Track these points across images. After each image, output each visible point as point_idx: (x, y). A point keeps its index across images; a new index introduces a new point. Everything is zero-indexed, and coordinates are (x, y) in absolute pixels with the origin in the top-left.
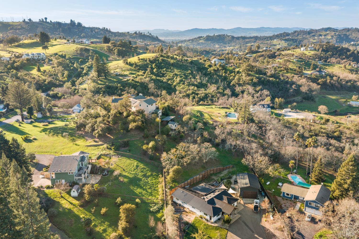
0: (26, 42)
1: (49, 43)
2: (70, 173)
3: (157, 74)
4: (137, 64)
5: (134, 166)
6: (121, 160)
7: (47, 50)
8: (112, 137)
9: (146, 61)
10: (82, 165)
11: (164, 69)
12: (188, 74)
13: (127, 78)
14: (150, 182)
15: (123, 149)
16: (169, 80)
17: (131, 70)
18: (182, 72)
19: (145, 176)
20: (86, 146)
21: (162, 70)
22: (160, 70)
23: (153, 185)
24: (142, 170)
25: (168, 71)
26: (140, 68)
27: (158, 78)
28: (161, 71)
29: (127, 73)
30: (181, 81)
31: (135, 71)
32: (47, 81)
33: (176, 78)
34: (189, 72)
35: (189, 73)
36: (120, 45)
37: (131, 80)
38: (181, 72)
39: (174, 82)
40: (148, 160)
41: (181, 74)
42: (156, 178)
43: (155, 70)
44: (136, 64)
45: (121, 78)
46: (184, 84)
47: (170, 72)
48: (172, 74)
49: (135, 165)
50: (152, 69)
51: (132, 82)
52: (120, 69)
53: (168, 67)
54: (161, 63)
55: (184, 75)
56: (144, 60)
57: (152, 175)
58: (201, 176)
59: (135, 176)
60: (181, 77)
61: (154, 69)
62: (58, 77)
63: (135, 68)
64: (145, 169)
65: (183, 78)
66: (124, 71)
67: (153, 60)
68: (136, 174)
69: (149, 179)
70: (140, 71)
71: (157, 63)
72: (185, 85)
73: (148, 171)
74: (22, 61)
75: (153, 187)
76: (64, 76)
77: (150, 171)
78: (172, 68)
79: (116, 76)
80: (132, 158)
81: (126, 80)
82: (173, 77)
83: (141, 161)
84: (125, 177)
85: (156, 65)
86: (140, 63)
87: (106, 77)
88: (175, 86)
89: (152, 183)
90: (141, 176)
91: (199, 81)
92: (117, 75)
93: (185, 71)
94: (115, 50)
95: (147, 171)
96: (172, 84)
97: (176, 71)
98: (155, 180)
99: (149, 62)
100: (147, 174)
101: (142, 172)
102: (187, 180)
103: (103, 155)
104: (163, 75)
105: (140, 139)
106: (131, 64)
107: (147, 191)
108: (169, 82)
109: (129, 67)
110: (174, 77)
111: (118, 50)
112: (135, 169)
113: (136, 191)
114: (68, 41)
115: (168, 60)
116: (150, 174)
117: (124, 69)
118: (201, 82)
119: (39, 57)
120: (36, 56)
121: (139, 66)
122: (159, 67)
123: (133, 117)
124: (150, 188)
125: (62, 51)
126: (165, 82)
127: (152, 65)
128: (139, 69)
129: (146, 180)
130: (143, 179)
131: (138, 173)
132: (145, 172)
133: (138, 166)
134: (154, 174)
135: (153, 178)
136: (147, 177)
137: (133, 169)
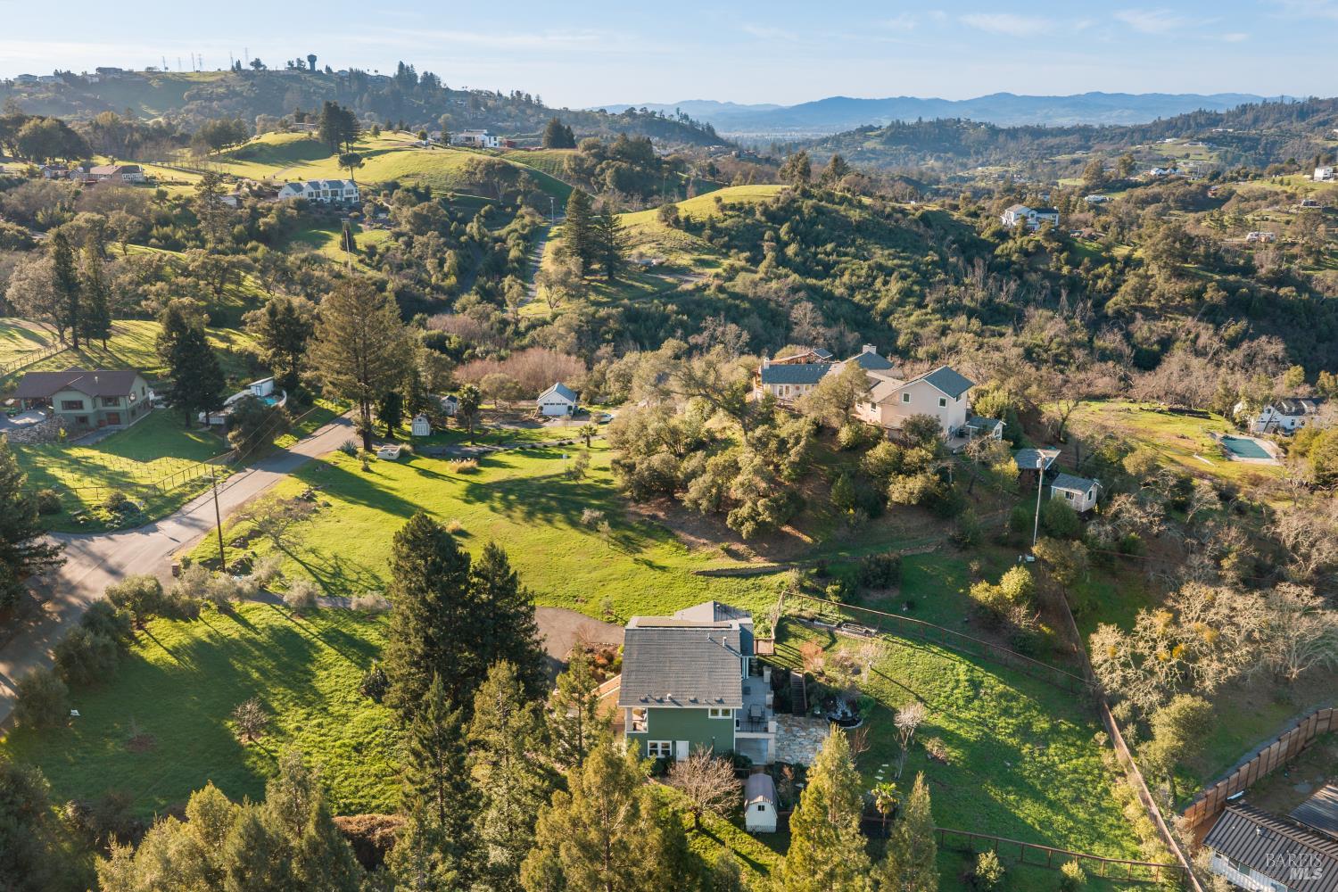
0: (270, 138)
1: (356, 145)
2: (715, 712)
3: (804, 263)
4: (719, 225)
7: (357, 170)
8: (808, 539)
9: (751, 211)
11: (829, 247)
12: (927, 264)
13: (696, 280)
15: (877, 596)
16: (852, 289)
17: (696, 250)
18: (904, 258)
19: (1025, 732)
21: (820, 249)
22: (813, 250)
23: (1084, 782)
24: (1004, 703)
25: (846, 254)
26: (730, 240)
27: (808, 281)
28: (816, 254)
29: (685, 260)
30: (906, 294)
31: (711, 251)
32: (390, 286)
33: (886, 283)
34: (932, 257)
35: (933, 262)
36: (619, 152)
37: (713, 288)
38: (900, 258)
39: (875, 298)
40: (1006, 653)
41: (902, 266)
43: (791, 250)
44: (713, 227)
45: (669, 279)
46: (920, 305)
47: (855, 256)
48: (865, 265)
49: (962, 677)
50: (781, 246)
51: (721, 296)
52: (653, 245)
53: (839, 236)
54: (813, 222)
55: (915, 268)
56: (740, 209)
58: (1284, 746)
60: (904, 277)
61: (787, 244)
62: (427, 272)
63: (710, 239)
64: (1014, 698)
65: (915, 283)
66: (671, 251)
67: (781, 209)
68: (983, 723)
69: (1052, 751)
70: (733, 251)
71: (798, 222)
72: (929, 310)
73: (1035, 713)
74: (282, 212)
75: (1088, 793)
76: (446, 269)
77: (1041, 712)
78: (859, 241)
79: (646, 271)
80: (938, 645)
81: (690, 287)
82: (868, 276)
83: (978, 657)
85: (792, 230)
86: (729, 222)
87: (610, 275)
88: (886, 314)
90: (1012, 735)
91: (980, 295)
92: (651, 269)
93: (914, 253)
94: (603, 170)
95: (1027, 708)
96: (873, 307)
97: (880, 255)
98: (1079, 755)
99: (763, 219)
100: (1030, 723)
101: (1007, 712)
102: (1234, 764)
103: (794, 623)
104: (827, 270)
105: (939, 551)
106: (690, 226)
107: (1071, 817)
108: (858, 298)
109: (687, 238)
110: (875, 278)
111: (618, 170)
112: (969, 700)
114: (424, 136)
115: (837, 212)
116: (1045, 725)
117: (668, 245)
118: (990, 300)
119: (335, 194)
120: (325, 193)
121: (726, 231)
122: (807, 235)
123: (889, 453)
124: (1078, 799)
125: (414, 175)
126: (841, 299)
127: (776, 231)
128: (728, 246)
129: (1040, 755)
130: (1026, 749)
131: (992, 718)
132: (1018, 714)
133: (980, 686)
134: (1063, 727)
135: (1068, 745)
136: (1038, 743)
137: (958, 696)
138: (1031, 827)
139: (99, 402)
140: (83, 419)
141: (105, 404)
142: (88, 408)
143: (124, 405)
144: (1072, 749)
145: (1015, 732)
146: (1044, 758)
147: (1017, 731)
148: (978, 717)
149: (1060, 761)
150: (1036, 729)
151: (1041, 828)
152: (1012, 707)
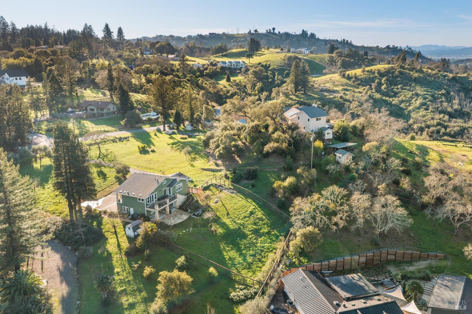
0: (234, 51)
1: (259, 52)
2: (139, 199)
3: (386, 92)
4: (359, 77)
5: (247, 211)
6: (234, 197)
7: (251, 59)
8: (240, 162)
9: (374, 73)
10: (170, 194)
11: (399, 86)
12: (439, 95)
13: (334, 94)
14: (259, 245)
15: (246, 182)
16: (402, 101)
17: (347, 85)
18: (430, 92)
19: (256, 232)
20: (202, 169)
21: (396, 87)
22: (392, 87)
23: (262, 251)
24: (257, 221)
25: (405, 89)
26: (361, 82)
27: (384, 98)
28: (393, 88)
29: (339, 88)
30: (423, 104)
31: (352, 86)
32: (230, 92)
33: (417, 100)
34: (443, 91)
35: (442, 94)
36: (347, 55)
37: (338, 97)
38: (427, 92)
39: (410, 105)
40: (275, 207)
41: (427, 94)
42: (274, 241)
43: (383, 87)
44: (356, 77)
45: (326, 94)
46: (426, 109)
47: (409, 90)
48: (411, 93)
49: (249, 210)
50: (380, 84)
51: (340, 100)
52: (332, 83)
53: (406, 83)
54: (397, 77)
55: (432, 96)
56: (371, 72)
57: (269, 233)
58: (363, 259)
59: (239, 228)
60: (425, 99)
61: (383, 84)
62: (247, 89)
63: (354, 82)
64: (262, 220)
65: (429, 101)
66: (337, 86)
67: (386, 72)
68: (243, 225)
69: (260, 239)
70: (360, 87)
71: (390, 77)
72: (429, 111)
73: (266, 226)
74: (216, 69)
75: (260, 255)
76: (256, 89)
77: (268, 226)
78: (413, 85)
79: (320, 91)
80: (251, 199)
81: (332, 97)
82: (411, 97)
83: (262, 206)
84: (223, 225)
85: (387, 80)
86: (364, 76)
87: (305, 92)
88: (410, 112)
89: (263, 247)
90: (250, 231)
91: (456, 107)
92: (322, 90)
93: (435, 90)
94: (338, 60)
95: (264, 224)
96: (407, 109)
97: (419, 90)
98: (270, 243)
99: (378, 75)
100: (261, 229)
101: (255, 224)
102: (329, 258)
103: (213, 186)
104: (395, 95)
105: (278, 171)
106: (349, 78)
107: (245, 260)
108: (402, 105)
109: (345, 81)
110: (413, 98)
111: (343, 61)
112: (245, 217)
113: (225, 254)
114: (282, 50)
115: (409, 74)
116: (266, 231)
117: (336, 83)
118: (461, 109)
119: (237, 65)
120: (234, 65)
121: (361, 79)
122: (392, 82)
123: (278, 135)
124: (254, 256)
125: (268, 61)
126: (395, 105)
127: (380, 80)
128: (359, 85)
129: (254, 239)
130: (251, 236)
131: (248, 224)
132: (259, 225)
133: (253, 214)
134: (273, 233)
135: (269, 239)
136: (258, 235)
137: (242, 215)
138: (225, 258)
139: (99, 110)
140: (94, 114)
141: (101, 111)
142: (95, 111)
143: (105, 111)
144: (269, 240)
145: (252, 230)
146: (255, 240)
147: (253, 230)
148: (243, 223)
149: (261, 243)
150: (262, 231)
151: (229, 260)
152: (259, 223)
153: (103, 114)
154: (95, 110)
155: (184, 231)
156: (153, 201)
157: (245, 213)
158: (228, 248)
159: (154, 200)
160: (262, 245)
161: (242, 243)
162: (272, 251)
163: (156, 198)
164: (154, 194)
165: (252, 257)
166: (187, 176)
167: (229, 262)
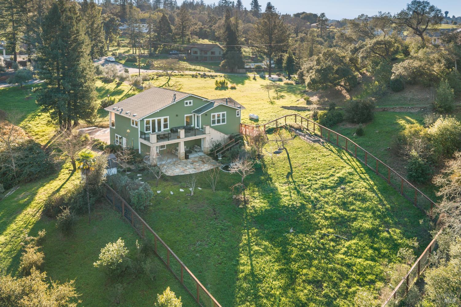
2: (133, 122)
5: (332, 175)
6: (315, 149)
8: (348, 98)
10: (198, 126)
14: (339, 256)
20: (283, 107)
23: (344, 276)
24: (351, 199)
42: (384, 256)
57: (373, 233)
59: (303, 206)
64: (364, 200)
68: (315, 203)
69: (347, 244)
73: (370, 214)
75: (335, 285)
77: (375, 217)
83: (372, 171)
89: (349, 266)
90: (326, 218)
95: (366, 210)
98: (373, 260)
100: (355, 219)
101: (344, 205)
103: (286, 129)
112: (324, 187)
113: (244, 259)
116: (367, 226)
124: (317, 283)
129: (332, 240)
130: (324, 231)
131: (327, 203)
132: (353, 210)
133: (346, 183)
134: (385, 234)
135: (371, 247)
136: (344, 233)
137: (320, 182)
138: (237, 272)
139: (203, 53)
141: (205, 54)
144: (370, 251)
145: (331, 218)
146: (332, 244)
147: (335, 219)
148: (316, 198)
149: (345, 253)
150: (355, 224)
151: (245, 278)
152: (353, 204)
153: (206, 57)
154: (199, 53)
155: (181, 190)
156: (159, 130)
157: (327, 178)
158: (256, 248)
159: (162, 129)
160: (348, 260)
161: (296, 243)
162: (372, 282)
163: (166, 126)
164: (162, 119)
165: (309, 287)
166: (239, 104)
167: (245, 285)
